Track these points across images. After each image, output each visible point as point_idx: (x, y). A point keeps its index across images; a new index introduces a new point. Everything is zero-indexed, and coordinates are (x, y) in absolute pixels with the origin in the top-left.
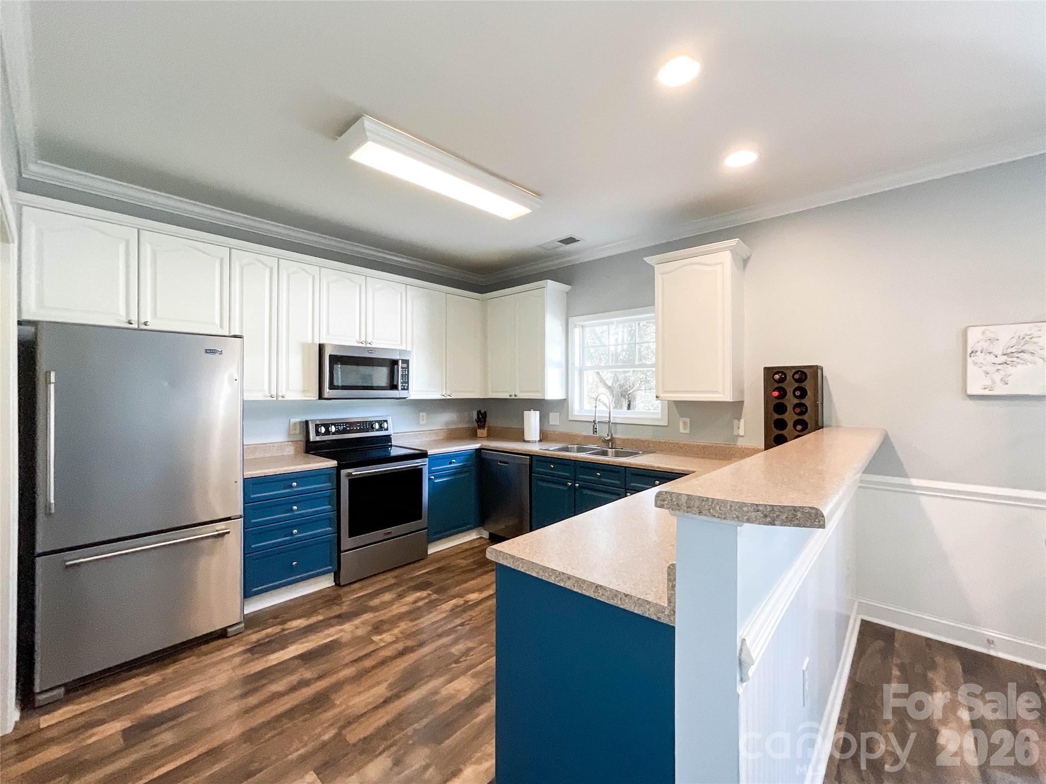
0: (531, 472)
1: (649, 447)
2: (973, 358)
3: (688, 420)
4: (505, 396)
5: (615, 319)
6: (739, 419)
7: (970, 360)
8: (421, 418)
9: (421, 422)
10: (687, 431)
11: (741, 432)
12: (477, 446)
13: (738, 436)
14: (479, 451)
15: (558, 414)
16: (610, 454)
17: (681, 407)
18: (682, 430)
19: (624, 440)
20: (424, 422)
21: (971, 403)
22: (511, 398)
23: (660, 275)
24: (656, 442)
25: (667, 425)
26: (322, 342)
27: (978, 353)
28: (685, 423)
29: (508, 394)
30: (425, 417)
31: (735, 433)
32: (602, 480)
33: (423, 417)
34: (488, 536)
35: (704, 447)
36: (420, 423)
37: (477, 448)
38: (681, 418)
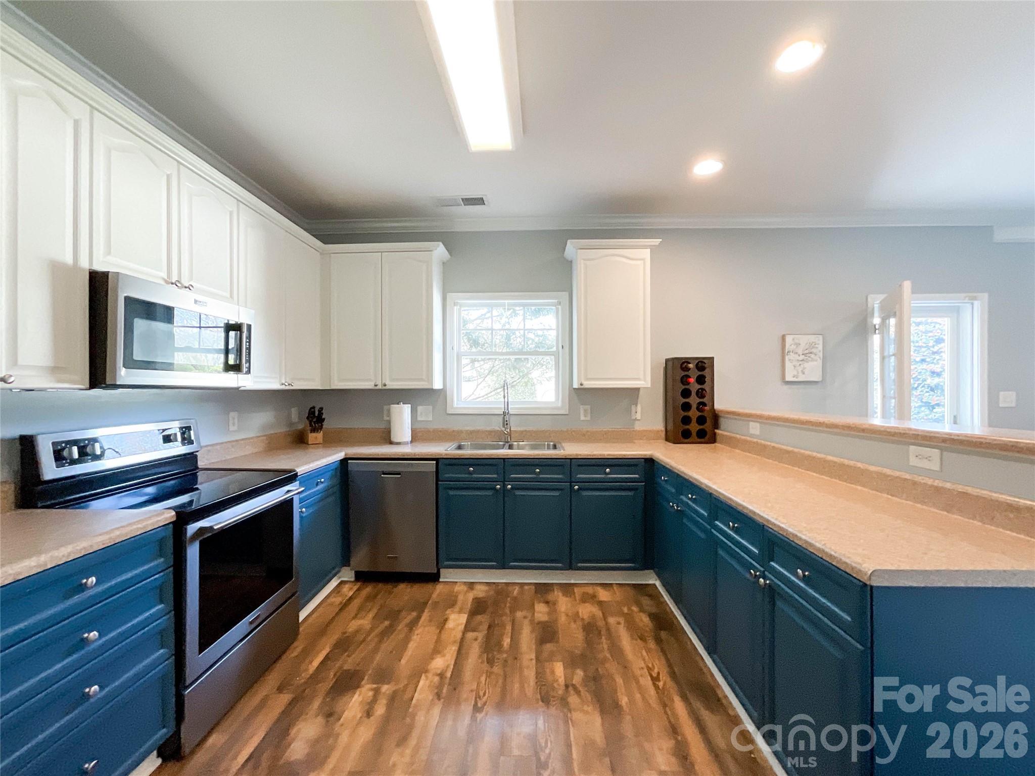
0: (437, 480)
1: (550, 437)
2: (789, 356)
3: (588, 407)
4: (369, 385)
5: (506, 301)
6: (636, 405)
7: (787, 358)
8: (231, 422)
9: (232, 428)
10: (588, 418)
11: (638, 416)
12: (340, 455)
13: (636, 419)
14: (344, 462)
15: (431, 407)
16: (515, 447)
17: (582, 395)
18: (582, 418)
19: (522, 432)
20: (235, 428)
21: (786, 387)
22: (377, 388)
23: (582, 261)
24: (558, 431)
25: (567, 413)
26: (100, 267)
27: (791, 353)
28: (585, 411)
29: (373, 384)
30: (236, 421)
31: (634, 418)
32: (541, 476)
33: (234, 419)
34: (353, 575)
35: (606, 433)
36: (230, 430)
37: (342, 458)
38: (581, 406)
